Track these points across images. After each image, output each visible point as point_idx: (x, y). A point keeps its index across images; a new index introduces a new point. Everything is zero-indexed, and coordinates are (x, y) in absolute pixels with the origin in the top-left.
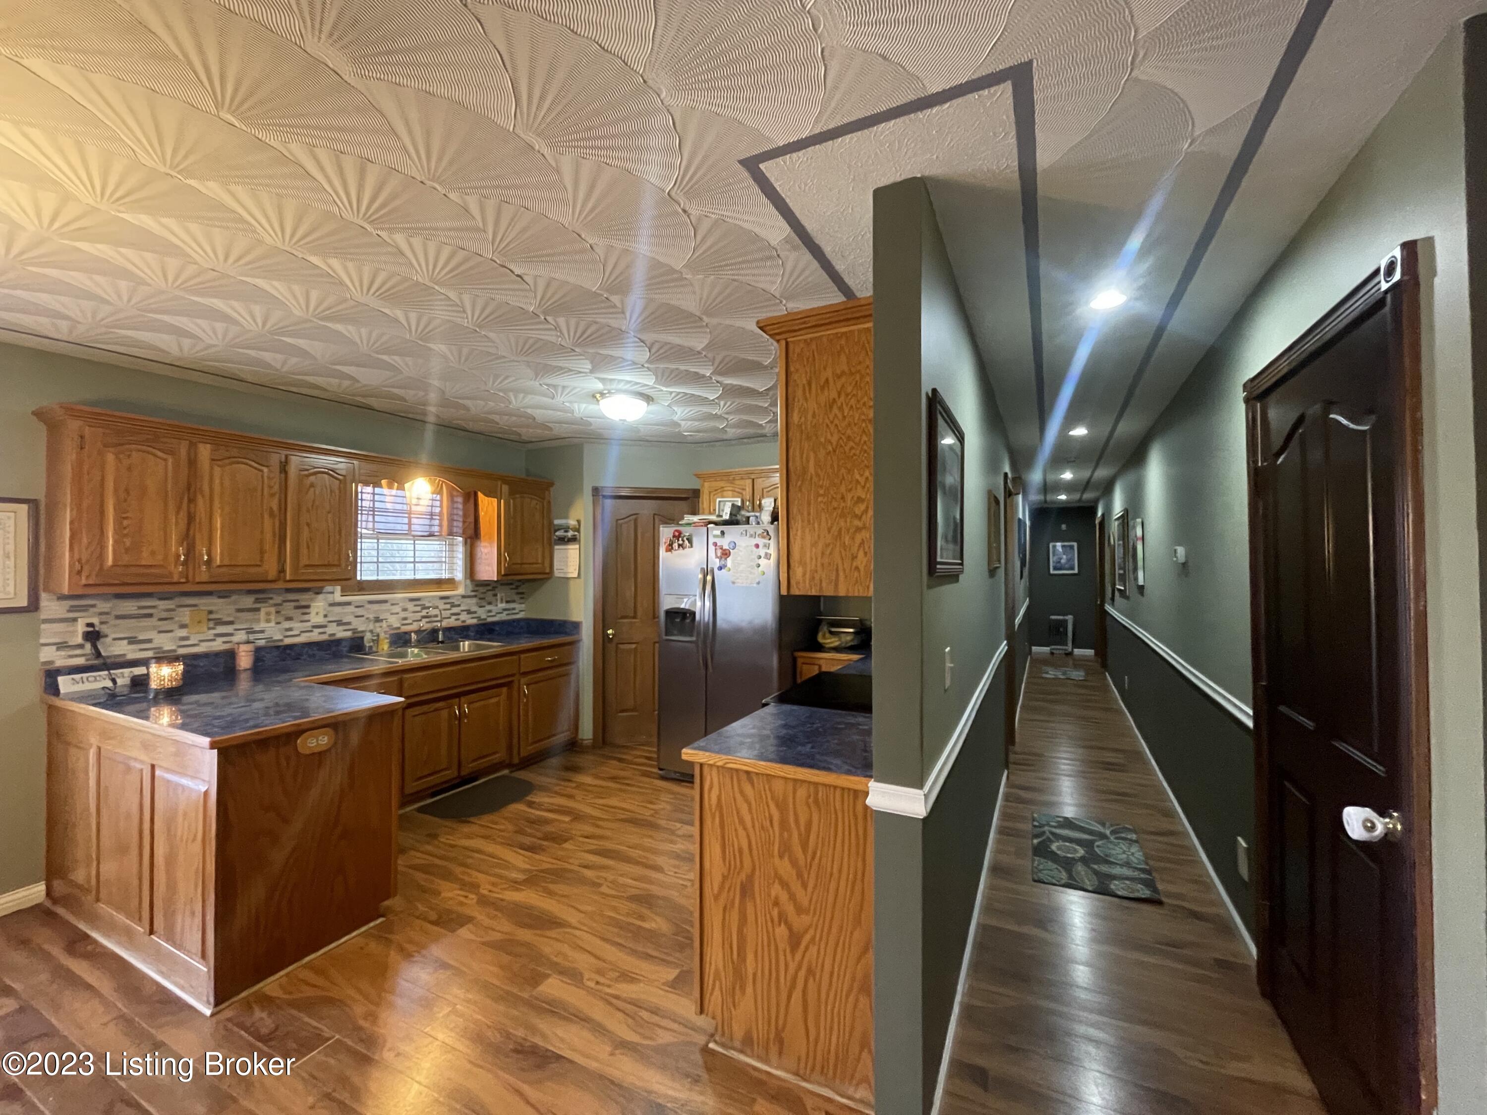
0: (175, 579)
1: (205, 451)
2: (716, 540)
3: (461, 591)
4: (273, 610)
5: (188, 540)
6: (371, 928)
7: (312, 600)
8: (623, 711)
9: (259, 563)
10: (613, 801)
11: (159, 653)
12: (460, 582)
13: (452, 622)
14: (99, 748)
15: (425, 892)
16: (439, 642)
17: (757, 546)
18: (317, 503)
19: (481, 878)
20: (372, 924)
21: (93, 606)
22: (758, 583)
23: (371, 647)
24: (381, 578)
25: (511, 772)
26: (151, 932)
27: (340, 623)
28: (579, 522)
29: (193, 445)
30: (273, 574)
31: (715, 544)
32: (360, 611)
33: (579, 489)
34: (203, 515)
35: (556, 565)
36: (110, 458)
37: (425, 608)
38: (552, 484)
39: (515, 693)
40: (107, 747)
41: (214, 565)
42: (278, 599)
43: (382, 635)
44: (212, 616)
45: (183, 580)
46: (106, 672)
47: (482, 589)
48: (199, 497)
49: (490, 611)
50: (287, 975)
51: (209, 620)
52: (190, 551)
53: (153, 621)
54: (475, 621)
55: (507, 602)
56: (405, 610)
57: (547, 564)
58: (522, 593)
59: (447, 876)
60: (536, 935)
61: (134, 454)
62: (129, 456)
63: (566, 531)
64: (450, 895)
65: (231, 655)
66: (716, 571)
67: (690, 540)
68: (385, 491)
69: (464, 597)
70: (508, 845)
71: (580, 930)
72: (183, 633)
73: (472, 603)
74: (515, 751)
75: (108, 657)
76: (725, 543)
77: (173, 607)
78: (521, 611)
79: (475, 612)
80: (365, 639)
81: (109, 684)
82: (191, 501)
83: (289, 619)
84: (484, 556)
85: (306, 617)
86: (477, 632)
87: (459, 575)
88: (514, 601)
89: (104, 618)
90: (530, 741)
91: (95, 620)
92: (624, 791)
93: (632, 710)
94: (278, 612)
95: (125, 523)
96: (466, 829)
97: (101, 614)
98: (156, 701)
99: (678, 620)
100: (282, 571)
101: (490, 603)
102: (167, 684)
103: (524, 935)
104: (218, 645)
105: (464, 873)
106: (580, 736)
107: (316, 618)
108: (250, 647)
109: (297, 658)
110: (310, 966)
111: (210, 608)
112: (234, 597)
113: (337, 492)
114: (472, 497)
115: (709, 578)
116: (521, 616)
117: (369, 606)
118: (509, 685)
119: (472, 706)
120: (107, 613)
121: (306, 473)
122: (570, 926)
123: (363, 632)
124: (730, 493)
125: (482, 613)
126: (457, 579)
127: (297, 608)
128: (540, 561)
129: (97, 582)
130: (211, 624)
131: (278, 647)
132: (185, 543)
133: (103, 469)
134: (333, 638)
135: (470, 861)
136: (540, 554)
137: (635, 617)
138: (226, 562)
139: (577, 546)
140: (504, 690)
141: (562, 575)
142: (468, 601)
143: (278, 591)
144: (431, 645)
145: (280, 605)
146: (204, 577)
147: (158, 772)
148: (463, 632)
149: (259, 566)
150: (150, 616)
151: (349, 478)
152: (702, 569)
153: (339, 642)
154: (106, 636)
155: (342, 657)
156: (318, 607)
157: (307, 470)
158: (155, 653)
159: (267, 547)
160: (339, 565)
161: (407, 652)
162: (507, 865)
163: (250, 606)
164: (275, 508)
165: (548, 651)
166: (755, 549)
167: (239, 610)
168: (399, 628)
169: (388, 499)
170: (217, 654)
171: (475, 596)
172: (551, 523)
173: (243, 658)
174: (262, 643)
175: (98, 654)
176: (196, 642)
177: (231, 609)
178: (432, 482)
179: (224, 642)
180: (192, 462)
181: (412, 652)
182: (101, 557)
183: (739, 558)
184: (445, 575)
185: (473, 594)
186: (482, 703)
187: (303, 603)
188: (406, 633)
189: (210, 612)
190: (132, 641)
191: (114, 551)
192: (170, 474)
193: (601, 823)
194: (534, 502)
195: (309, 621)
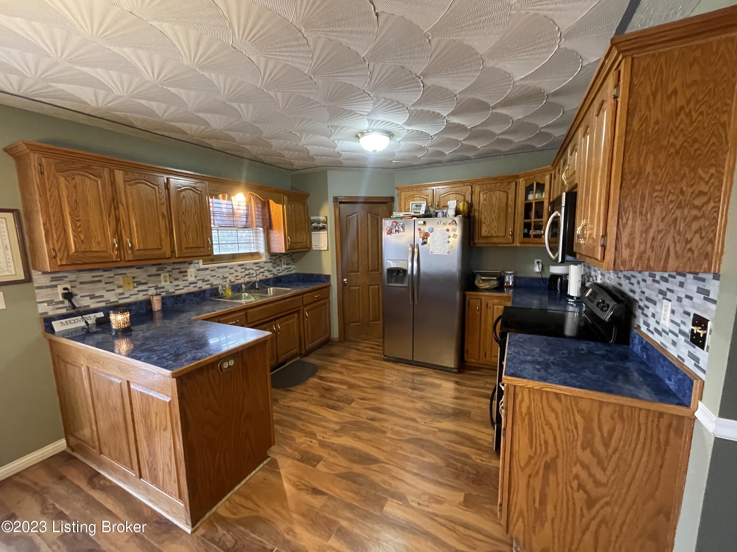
0: (114, 260)
1: (119, 175)
2: (420, 227)
3: (264, 259)
4: (167, 274)
5: (117, 233)
6: (266, 464)
7: (188, 268)
8: (353, 322)
9: (160, 247)
10: (366, 376)
11: (108, 303)
12: (263, 254)
13: (261, 277)
14: (88, 368)
15: (286, 438)
16: (256, 289)
17: (448, 230)
18: (188, 208)
19: (314, 428)
20: (265, 462)
21: (66, 277)
22: (449, 252)
23: (222, 294)
24: (221, 253)
25: (301, 358)
26: (141, 477)
27: (204, 281)
28: (326, 217)
29: (112, 172)
30: (168, 254)
31: (419, 229)
32: (213, 273)
33: (326, 198)
34: (124, 218)
35: (313, 243)
36: (62, 179)
37: (246, 269)
38: (308, 195)
39: (301, 317)
40: (94, 367)
41: (135, 249)
42: (169, 268)
43: (227, 286)
44: (135, 280)
45: (119, 260)
46: (80, 317)
47: (274, 258)
48: (120, 205)
49: (279, 270)
50: (228, 500)
51: (134, 282)
52: (120, 241)
53: (102, 285)
54: (272, 276)
55: (287, 264)
56: (236, 271)
57: (308, 243)
58: (293, 259)
59: (294, 427)
60: (364, 468)
61: (76, 177)
62: (73, 179)
63: (319, 223)
64: (301, 440)
65: (148, 302)
66: (420, 246)
67: (403, 227)
68: (221, 201)
69: (265, 262)
70: (320, 405)
71: (389, 464)
72: (120, 291)
73: (269, 266)
74: (303, 347)
75: (80, 307)
76: (426, 229)
77: (112, 275)
78: (294, 269)
79: (272, 271)
80: (219, 289)
81: (83, 324)
82: (116, 208)
83: (177, 279)
84: (276, 239)
85: (185, 278)
86: (274, 282)
87: (262, 250)
88: (289, 264)
89: (73, 284)
90: (310, 341)
91: (68, 286)
92: (369, 369)
93: (358, 322)
94: (170, 276)
95: (78, 224)
96: (292, 395)
97: (71, 281)
98: (117, 336)
99: (395, 274)
100: (173, 252)
101: (278, 266)
102: (123, 326)
103: (357, 468)
104: (141, 297)
105: (303, 425)
106: (332, 336)
107: (191, 279)
108: (159, 298)
109: (184, 301)
110: (238, 493)
111: (133, 275)
112: (145, 268)
113: (198, 201)
114: (267, 204)
115: (416, 250)
116: (293, 272)
117: (217, 270)
118: (298, 312)
119: (282, 324)
120: (75, 281)
121: (180, 189)
122: (381, 462)
123: (217, 285)
124: (419, 198)
125: (275, 271)
126: (261, 252)
127: (180, 272)
128: (305, 241)
129: (68, 263)
130: (135, 285)
131: (173, 297)
132: (117, 236)
133: (58, 188)
134: (200, 289)
135: (303, 417)
136: (305, 237)
137: (358, 272)
138: (142, 247)
139: (326, 232)
140: (296, 315)
141: (317, 249)
142: (267, 264)
143: (169, 264)
144: (252, 291)
145: (171, 271)
146: (131, 258)
147: (132, 386)
148: (266, 283)
149: (161, 249)
150: (100, 281)
151: (203, 193)
152: (411, 245)
153: (204, 291)
154: (77, 295)
155: (206, 300)
156: (191, 272)
157: (181, 188)
158: (106, 304)
159: (163, 237)
160: (204, 247)
161: (242, 296)
162: (325, 419)
163: (155, 273)
164: (165, 213)
165: (316, 292)
166: (446, 232)
167: (149, 276)
168: (234, 282)
169: (223, 206)
170: (141, 302)
171: (271, 262)
172: (309, 218)
173: (156, 304)
174: (164, 294)
175: (74, 307)
176: (128, 296)
177: (145, 275)
178: (246, 196)
179: (144, 295)
180: (113, 183)
181: (245, 295)
182: (67, 247)
183: (435, 238)
184: (253, 250)
185: (270, 260)
186: (286, 323)
187: (183, 270)
188: (238, 284)
189: (134, 278)
190: (92, 297)
191: (75, 242)
192: (101, 192)
193: (365, 390)
194: (300, 206)
195: (187, 280)
